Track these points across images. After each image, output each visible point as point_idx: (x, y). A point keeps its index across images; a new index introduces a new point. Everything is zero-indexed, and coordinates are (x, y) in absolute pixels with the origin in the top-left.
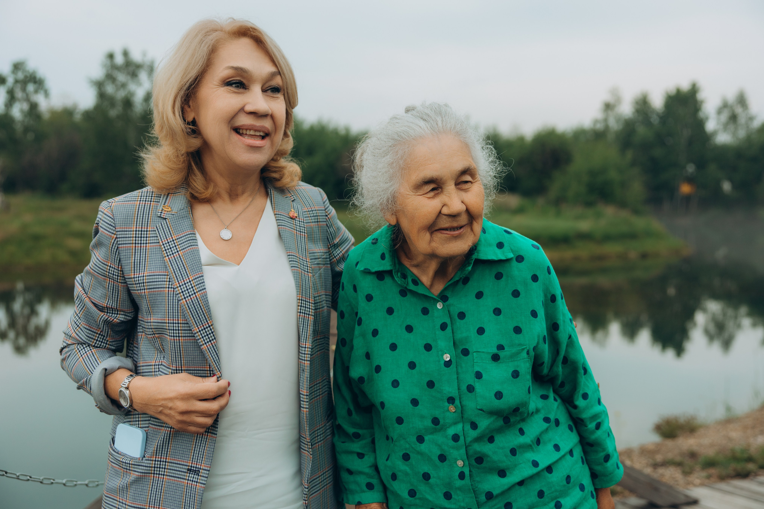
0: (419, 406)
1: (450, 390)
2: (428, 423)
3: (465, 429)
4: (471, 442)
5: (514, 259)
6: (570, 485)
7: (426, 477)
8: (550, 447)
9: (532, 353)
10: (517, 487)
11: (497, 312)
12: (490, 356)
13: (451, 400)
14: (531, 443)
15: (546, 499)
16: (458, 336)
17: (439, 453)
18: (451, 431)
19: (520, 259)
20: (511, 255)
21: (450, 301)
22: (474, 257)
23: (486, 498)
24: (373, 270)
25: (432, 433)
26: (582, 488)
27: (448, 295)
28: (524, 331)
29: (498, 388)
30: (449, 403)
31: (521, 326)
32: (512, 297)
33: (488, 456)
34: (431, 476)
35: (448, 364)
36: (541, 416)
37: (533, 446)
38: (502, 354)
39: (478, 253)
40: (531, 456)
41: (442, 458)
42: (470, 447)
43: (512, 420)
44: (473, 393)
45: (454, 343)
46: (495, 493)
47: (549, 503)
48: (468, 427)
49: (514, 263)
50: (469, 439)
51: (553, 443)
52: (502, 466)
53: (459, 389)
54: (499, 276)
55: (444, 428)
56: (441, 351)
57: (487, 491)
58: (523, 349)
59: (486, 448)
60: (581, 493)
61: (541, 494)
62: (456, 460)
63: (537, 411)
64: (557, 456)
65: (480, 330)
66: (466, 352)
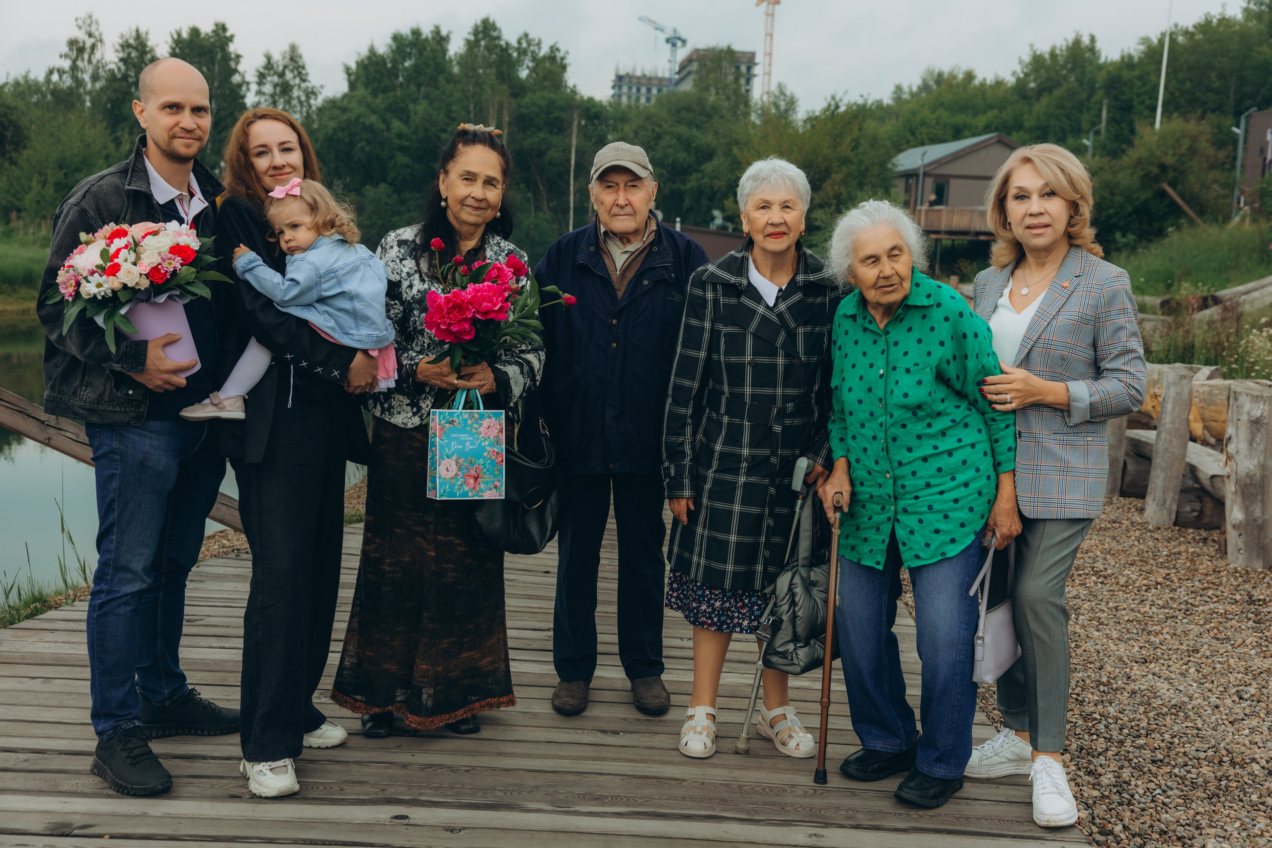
0: (863, 405)
1: (881, 394)
2: (867, 415)
3: (887, 419)
4: (889, 427)
5: (936, 306)
6: (966, 466)
7: (865, 450)
8: (955, 439)
9: (934, 370)
10: (920, 461)
11: (919, 341)
12: (906, 371)
13: (880, 400)
14: (935, 434)
16: (890, 358)
17: (872, 435)
18: (880, 421)
20: (933, 303)
21: (890, 334)
22: (907, 303)
23: (898, 465)
25: (869, 422)
26: (978, 470)
27: (890, 330)
29: (906, 391)
30: (879, 402)
31: (931, 351)
32: (929, 332)
33: (900, 437)
35: (881, 376)
36: (951, 417)
37: (937, 436)
38: (913, 369)
39: (908, 300)
40: (933, 442)
42: (888, 431)
43: (920, 414)
44: (893, 395)
45: (887, 363)
46: (904, 462)
48: (889, 417)
49: (935, 308)
50: (888, 425)
53: (885, 393)
54: (923, 317)
55: (876, 419)
56: (879, 368)
57: (899, 460)
58: (928, 366)
59: (899, 432)
61: (939, 469)
63: (948, 414)
64: (958, 445)
65: (906, 354)
66: (894, 368)
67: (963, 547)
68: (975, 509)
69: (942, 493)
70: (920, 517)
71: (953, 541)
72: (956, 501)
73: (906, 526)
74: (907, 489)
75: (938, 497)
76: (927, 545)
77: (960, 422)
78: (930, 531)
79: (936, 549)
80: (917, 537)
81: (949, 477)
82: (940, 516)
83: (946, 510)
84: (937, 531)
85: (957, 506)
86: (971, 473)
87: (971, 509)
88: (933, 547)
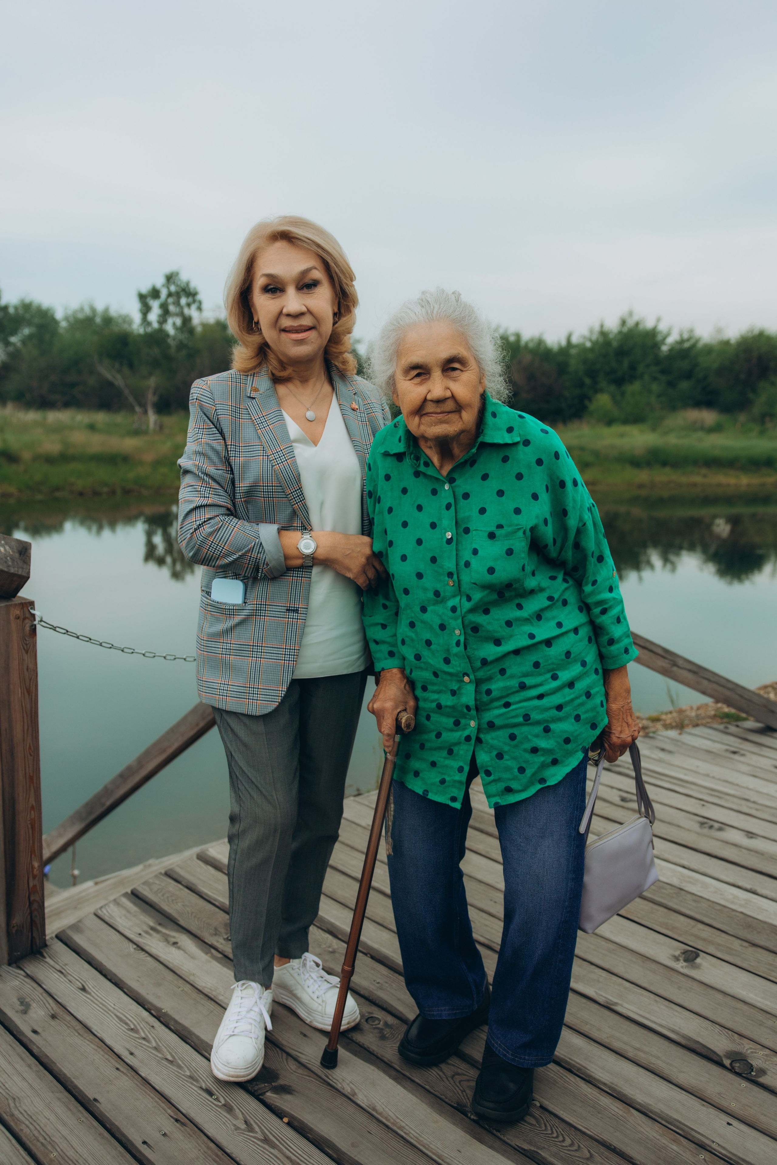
0: (424, 580)
1: (450, 565)
2: (431, 595)
3: (462, 601)
4: (466, 613)
5: (521, 443)
6: (570, 660)
7: (428, 643)
8: (553, 623)
9: (528, 533)
10: (512, 656)
11: (501, 493)
12: (486, 534)
13: (450, 575)
14: (529, 617)
15: (541, 670)
16: (461, 515)
17: (439, 622)
18: (450, 603)
19: (527, 443)
20: (518, 439)
21: (457, 482)
22: (480, 440)
23: (481, 664)
24: (392, 453)
25: (434, 604)
26: (584, 664)
27: (456, 477)
28: (523, 512)
29: (491, 564)
30: (448, 577)
31: (521, 507)
32: (516, 480)
33: (482, 626)
34: (433, 642)
35: (449, 541)
36: (546, 594)
37: (532, 621)
38: (498, 532)
39: (484, 436)
40: (528, 629)
41: (442, 627)
42: (466, 618)
43: (507, 594)
44: (469, 568)
45: (456, 522)
46: (489, 659)
47: (545, 673)
48: (464, 599)
49: (521, 447)
50: (464, 610)
51: (556, 621)
52: (497, 635)
53: (457, 565)
54: (505, 459)
55: (444, 601)
56: (444, 529)
57: (483, 657)
58: (520, 529)
59: (480, 619)
60: (581, 668)
61: (537, 665)
62: (454, 629)
63: (542, 590)
64: (558, 631)
65: (482, 511)
66: (467, 531)
67: (567, 769)
68: (583, 717)
69: (541, 697)
70: (511, 731)
71: (555, 762)
72: (559, 708)
73: (492, 747)
74: (494, 694)
75: (536, 702)
76: (522, 770)
77: (558, 600)
78: (525, 750)
79: (534, 774)
80: (507, 761)
81: (549, 675)
82: (539, 729)
83: (547, 721)
84: (535, 750)
85: (561, 714)
86: (576, 669)
87: (577, 718)
88: (529, 772)
